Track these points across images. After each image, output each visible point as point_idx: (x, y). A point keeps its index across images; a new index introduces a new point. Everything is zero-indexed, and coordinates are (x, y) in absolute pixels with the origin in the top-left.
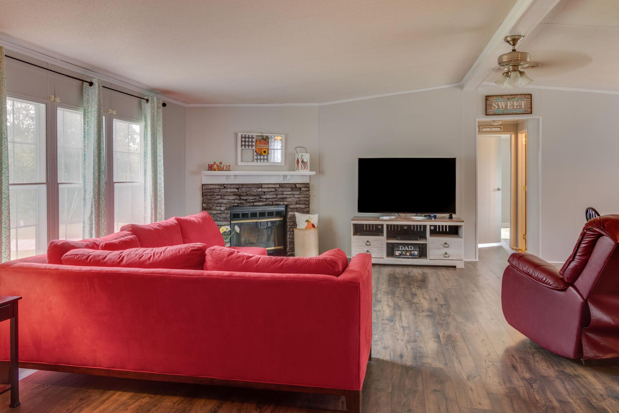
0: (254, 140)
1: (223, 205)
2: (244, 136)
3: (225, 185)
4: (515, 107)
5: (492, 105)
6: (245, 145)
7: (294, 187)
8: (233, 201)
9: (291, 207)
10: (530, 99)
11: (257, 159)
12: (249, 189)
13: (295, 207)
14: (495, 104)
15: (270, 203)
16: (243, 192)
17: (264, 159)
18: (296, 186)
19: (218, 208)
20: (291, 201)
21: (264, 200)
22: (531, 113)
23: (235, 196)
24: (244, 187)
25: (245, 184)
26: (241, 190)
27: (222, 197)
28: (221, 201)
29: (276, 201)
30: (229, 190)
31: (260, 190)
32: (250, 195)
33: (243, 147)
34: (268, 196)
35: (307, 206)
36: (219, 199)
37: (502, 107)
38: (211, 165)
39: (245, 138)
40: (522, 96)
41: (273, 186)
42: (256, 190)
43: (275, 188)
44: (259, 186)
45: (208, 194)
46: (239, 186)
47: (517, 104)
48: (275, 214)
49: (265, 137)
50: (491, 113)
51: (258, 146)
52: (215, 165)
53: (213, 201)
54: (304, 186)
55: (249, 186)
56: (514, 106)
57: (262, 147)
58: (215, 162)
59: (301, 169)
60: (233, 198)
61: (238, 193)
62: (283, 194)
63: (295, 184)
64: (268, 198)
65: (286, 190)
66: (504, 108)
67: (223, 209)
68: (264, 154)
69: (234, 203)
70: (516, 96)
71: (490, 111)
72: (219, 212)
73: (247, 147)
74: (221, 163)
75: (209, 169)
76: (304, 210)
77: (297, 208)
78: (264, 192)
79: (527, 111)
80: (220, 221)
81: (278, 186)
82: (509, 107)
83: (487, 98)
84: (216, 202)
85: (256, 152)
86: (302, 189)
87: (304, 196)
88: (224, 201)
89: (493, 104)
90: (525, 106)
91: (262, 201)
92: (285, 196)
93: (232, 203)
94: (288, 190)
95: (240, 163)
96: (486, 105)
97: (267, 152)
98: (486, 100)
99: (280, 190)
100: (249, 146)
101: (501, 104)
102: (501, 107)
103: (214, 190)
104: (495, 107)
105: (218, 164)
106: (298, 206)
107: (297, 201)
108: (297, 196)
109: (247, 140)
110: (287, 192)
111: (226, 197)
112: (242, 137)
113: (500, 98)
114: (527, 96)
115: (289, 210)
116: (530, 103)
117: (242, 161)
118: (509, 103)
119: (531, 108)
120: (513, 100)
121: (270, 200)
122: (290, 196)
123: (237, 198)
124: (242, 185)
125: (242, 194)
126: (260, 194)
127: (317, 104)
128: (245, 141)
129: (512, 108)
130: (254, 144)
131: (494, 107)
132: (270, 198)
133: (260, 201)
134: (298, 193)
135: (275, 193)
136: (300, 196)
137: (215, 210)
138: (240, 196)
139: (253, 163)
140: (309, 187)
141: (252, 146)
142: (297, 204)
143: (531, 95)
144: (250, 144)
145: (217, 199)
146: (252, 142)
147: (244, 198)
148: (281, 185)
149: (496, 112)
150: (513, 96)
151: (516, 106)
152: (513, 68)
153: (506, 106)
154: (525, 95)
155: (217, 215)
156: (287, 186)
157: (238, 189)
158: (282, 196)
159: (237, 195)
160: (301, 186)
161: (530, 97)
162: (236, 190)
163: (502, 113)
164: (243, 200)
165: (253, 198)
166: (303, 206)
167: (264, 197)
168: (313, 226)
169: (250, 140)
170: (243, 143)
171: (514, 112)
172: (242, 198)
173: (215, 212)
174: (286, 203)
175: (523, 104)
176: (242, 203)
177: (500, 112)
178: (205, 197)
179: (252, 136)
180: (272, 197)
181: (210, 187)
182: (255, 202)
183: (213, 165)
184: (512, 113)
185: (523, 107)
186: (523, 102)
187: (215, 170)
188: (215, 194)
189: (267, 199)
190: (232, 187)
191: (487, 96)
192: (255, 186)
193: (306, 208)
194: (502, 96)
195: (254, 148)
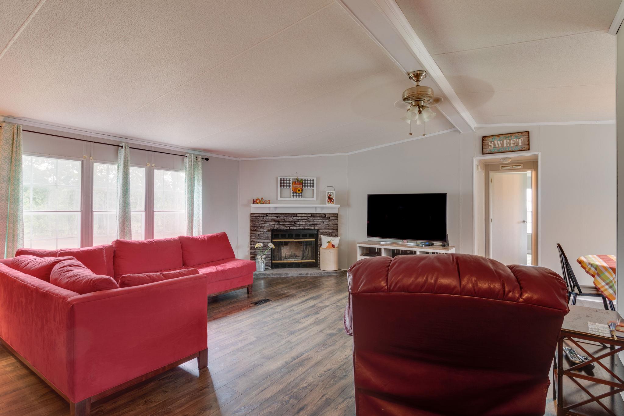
0: (291, 182)
1: (265, 228)
2: (282, 179)
3: (267, 214)
4: (512, 145)
5: (488, 145)
6: (284, 186)
7: (324, 216)
8: (273, 226)
9: (321, 231)
10: (527, 137)
11: (293, 196)
12: (286, 217)
13: (324, 231)
14: (491, 143)
15: (303, 228)
16: (281, 220)
17: (299, 196)
18: (326, 216)
19: (262, 230)
20: (321, 227)
21: (298, 225)
22: (529, 150)
23: (275, 222)
24: (282, 215)
25: (283, 214)
26: (280, 218)
27: (265, 222)
28: (263, 225)
29: (308, 226)
30: (270, 218)
31: (294, 218)
32: (287, 222)
33: (282, 187)
34: (301, 223)
35: (335, 231)
36: (263, 224)
37: (499, 145)
38: (255, 200)
39: (284, 180)
40: (518, 134)
41: (306, 215)
42: (292, 218)
43: (308, 217)
44: (294, 215)
45: (254, 220)
46: (278, 215)
47: (514, 142)
48: (308, 236)
49: (299, 180)
50: (488, 152)
51: (294, 186)
52: (258, 200)
53: (258, 225)
54: (332, 215)
55: (286, 215)
56: (510, 144)
57: (297, 187)
58: (258, 198)
59: (328, 203)
60: (273, 223)
61: (277, 220)
62: (314, 222)
63: (325, 214)
64: (302, 224)
65: (317, 218)
66: (500, 146)
67: (265, 231)
68: (298, 192)
69: (274, 227)
70: (513, 134)
71: (485, 151)
72: (263, 233)
73: (285, 187)
74: (262, 199)
75: (253, 203)
76: (333, 234)
77: (326, 232)
78: (299, 220)
79: (524, 147)
80: (263, 239)
81: (310, 215)
82: (505, 146)
83: (484, 138)
84: (260, 225)
85: (292, 190)
86: (330, 218)
87: (332, 223)
88: (266, 225)
89: (489, 143)
90: (522, 143)
91: (297, 226)
92: (316, 223)
93: (272, 227)
94: (318, 218)
95: (279, 199)
96: (483, 145)
97: (301, 191)
98: (483, 140)
99: (311, 218)
100: (287, 186)
101: (497, 143)
102: (497, 146)
103: (259, 217)
104: (492, 146)
105: (261, 200)
106: (327, 230)
107: (327, 227)
108: (326, 223)
109: (285, 182)
110: (318, 220)
111: (268, 223)
112: (281, 180)
113: (496, 137)
114: (524, 134)
115: (319, 233)
116: (528, 140)
117: (281, 197)
118: (505, 141)
119: (529, 144)
120: (510, 138)
121: (303, 225)
122: (321, 223)
123: (276, 223)
124: (281, 214)
125: (280, 221)
126: (295, 221)
127: (346, 154)
128: (284, 183)
129: (508, 145)
130: (291, 185)
131: (490, 147)
132: (303, 224)
133: (295, 226)
134: (327, 221)
135: (308, 220)
136: (328, 223)
137: (259, 231)
138: (279, 222)
139: (291, 198)
140: (337, 217)
141: (289, 186)
142: (326, 229)
143: (528, 132)
144: (288, 185)
145: (261, 224)
146: (289, 183)
147: (282, 223)
148: (312, 215)
149: (493, 151)
150: (510, 135)
151: (513, 143)
152: (415, 103)
153: (503, 144)
154: (522, 132)
155: (260, 235)
156: (318, 215)
157: (277, 217)
158: (313, 223)
159: (276, 221)
160: (329, 215)
161: (527, 134)
162: (276, 218)
163: (498, 152)
164: (281, 225)
165: (289, 224)
166: (331, 231)
167: (298, 223)
168: (333, 246)
169: (288, 182)
170: (282, 184)
171: (510, 149)
172: (280, 223)
173: (259, 233)
174: (316, 228)
175: (520, 141)
176: (280, 227)
177: (496, 151)
178: (252, 222)
179: (289, 179)
180: (305, 223)
181: (256, 215)
182: (291, 226)
183: (257, 200)
184: (508, 151)
185: (520, 144)
186: (520, 140)
187: (258, 203)
188: (260, 220)
189: (300, 225)
190: (273, 215)
191: (483, 137)
192: (291, 215)
193: (333, 232)
194: (498, 136)
195: (291, 187)
